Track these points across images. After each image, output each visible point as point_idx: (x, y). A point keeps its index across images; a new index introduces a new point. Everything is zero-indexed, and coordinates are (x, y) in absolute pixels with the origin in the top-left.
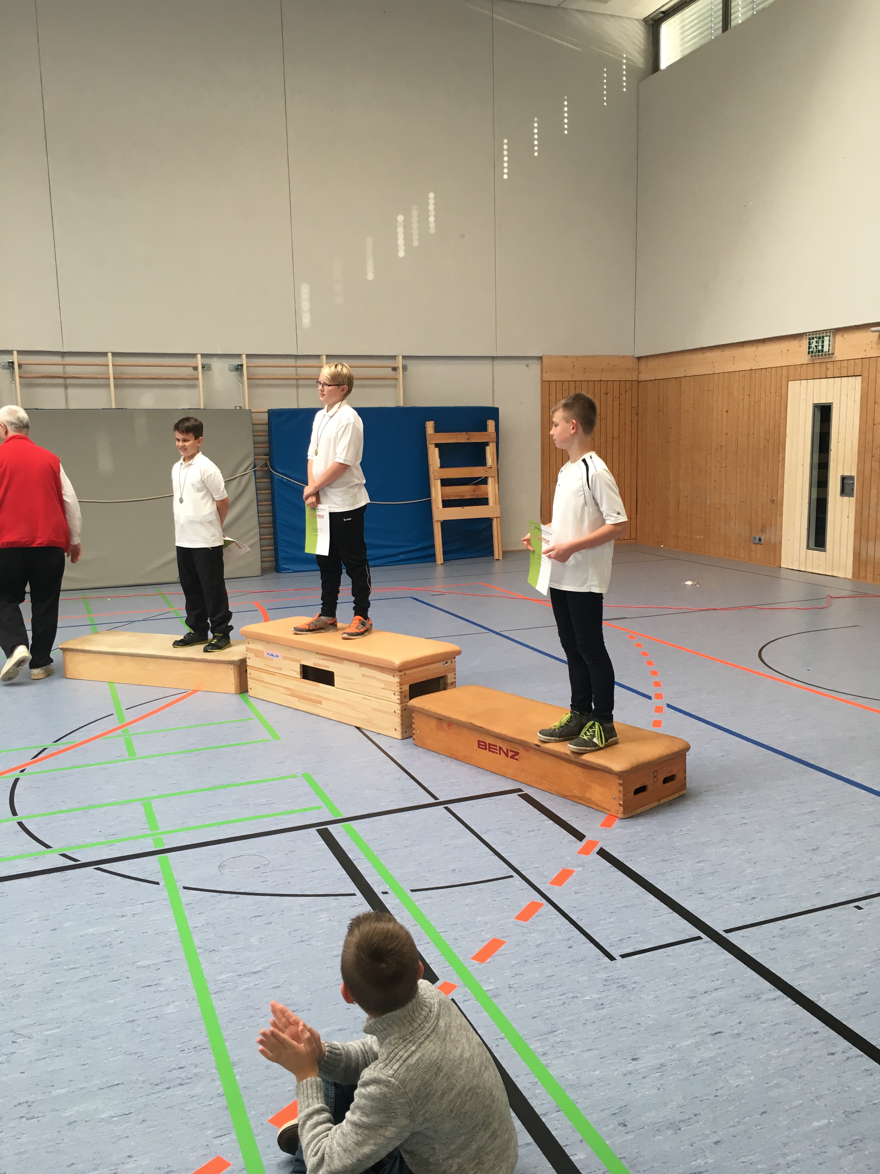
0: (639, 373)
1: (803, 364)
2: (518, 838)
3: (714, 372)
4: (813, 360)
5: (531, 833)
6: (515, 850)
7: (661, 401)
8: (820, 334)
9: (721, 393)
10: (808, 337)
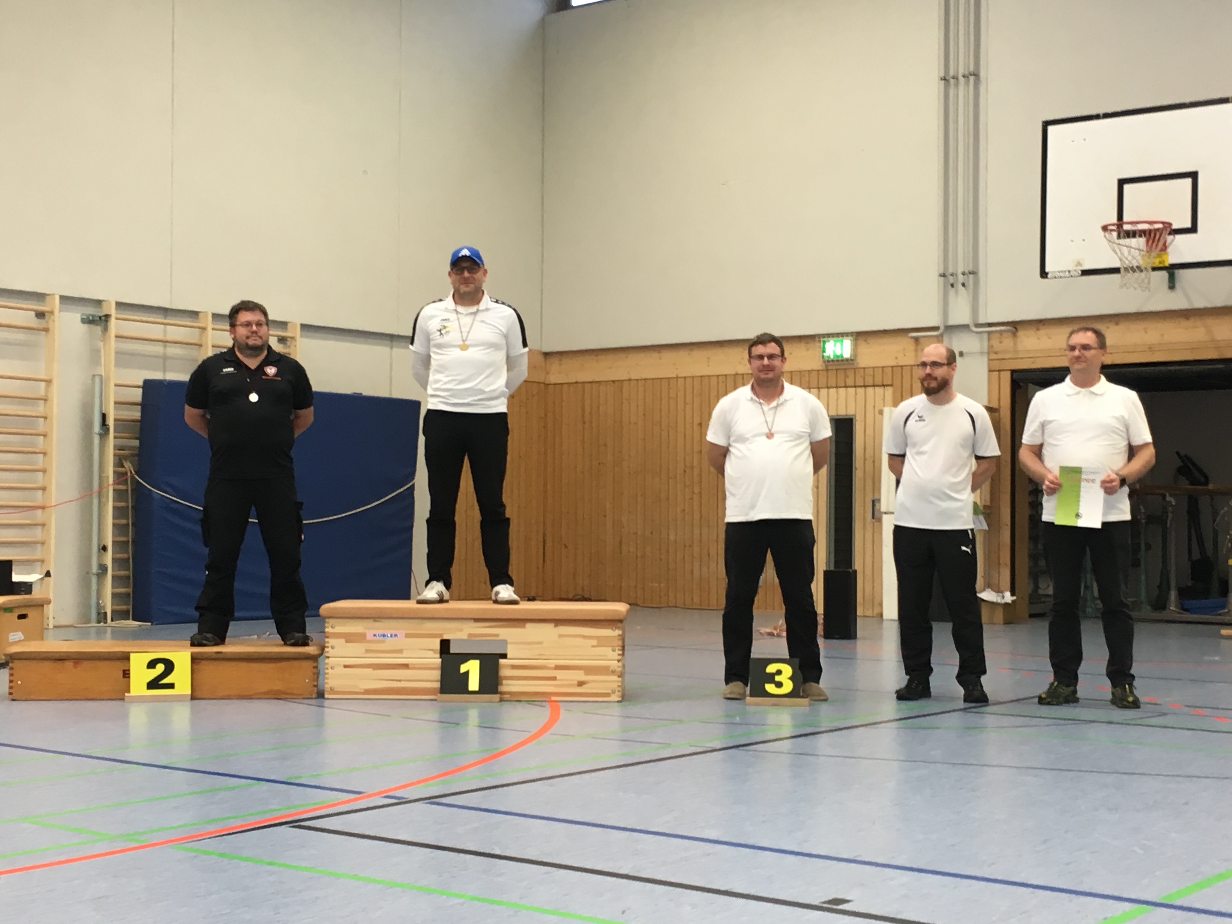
0: (548, 373)
1: (812, 370)
3: (677, 375)
4: (827, 366)
7: (587, 409)
8: (838, 337)
9: (689, 399)
10: (822, 339)
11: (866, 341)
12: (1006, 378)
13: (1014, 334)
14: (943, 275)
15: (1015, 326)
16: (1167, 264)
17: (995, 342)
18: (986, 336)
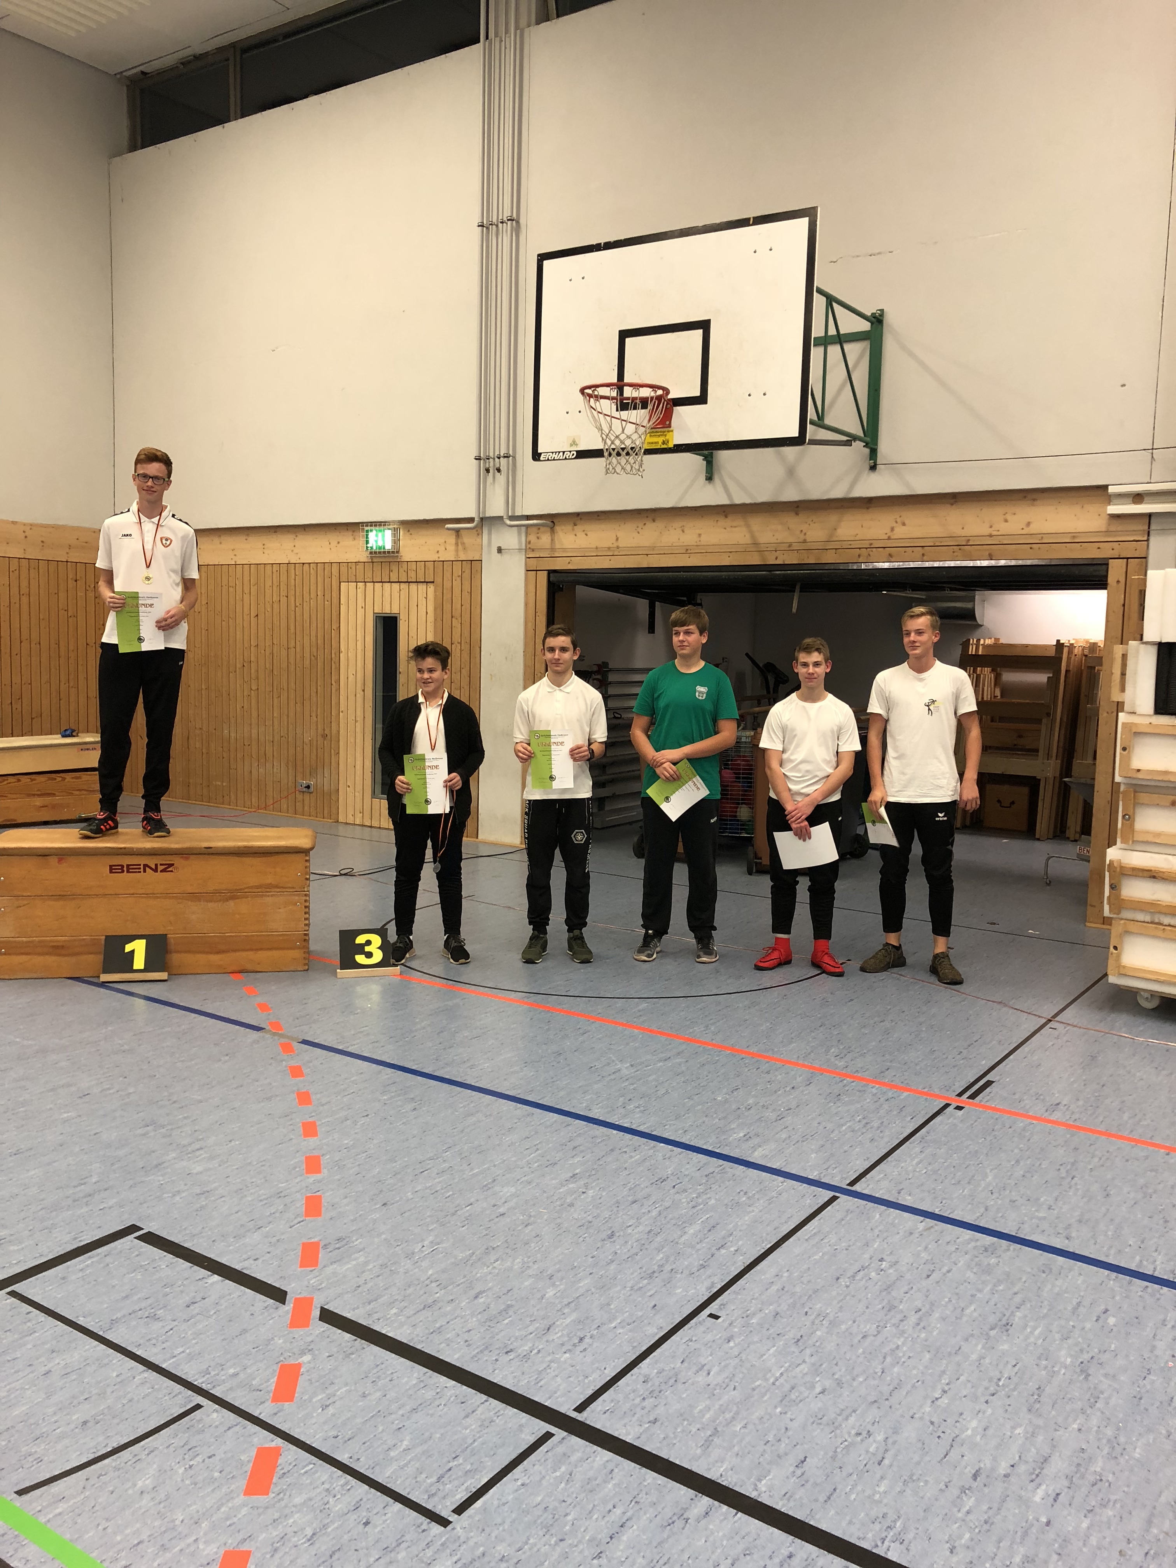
1: (359, 562)
2: (176, 1323)
3: (235, 562)
4: (375, 558)
5: (192, 1307)
6: (181, 1350)
8: (380, 525)
9: (247, 591)
10: (366, 528)
11: (409, 531)
12: (543, 578)
13: (552, 529)
14: (478, 459)
15: (552, 520)
16: (671, 445)
17: (532, 538)
18: (523, 529)
